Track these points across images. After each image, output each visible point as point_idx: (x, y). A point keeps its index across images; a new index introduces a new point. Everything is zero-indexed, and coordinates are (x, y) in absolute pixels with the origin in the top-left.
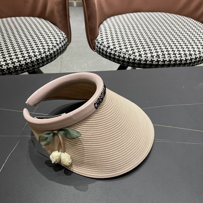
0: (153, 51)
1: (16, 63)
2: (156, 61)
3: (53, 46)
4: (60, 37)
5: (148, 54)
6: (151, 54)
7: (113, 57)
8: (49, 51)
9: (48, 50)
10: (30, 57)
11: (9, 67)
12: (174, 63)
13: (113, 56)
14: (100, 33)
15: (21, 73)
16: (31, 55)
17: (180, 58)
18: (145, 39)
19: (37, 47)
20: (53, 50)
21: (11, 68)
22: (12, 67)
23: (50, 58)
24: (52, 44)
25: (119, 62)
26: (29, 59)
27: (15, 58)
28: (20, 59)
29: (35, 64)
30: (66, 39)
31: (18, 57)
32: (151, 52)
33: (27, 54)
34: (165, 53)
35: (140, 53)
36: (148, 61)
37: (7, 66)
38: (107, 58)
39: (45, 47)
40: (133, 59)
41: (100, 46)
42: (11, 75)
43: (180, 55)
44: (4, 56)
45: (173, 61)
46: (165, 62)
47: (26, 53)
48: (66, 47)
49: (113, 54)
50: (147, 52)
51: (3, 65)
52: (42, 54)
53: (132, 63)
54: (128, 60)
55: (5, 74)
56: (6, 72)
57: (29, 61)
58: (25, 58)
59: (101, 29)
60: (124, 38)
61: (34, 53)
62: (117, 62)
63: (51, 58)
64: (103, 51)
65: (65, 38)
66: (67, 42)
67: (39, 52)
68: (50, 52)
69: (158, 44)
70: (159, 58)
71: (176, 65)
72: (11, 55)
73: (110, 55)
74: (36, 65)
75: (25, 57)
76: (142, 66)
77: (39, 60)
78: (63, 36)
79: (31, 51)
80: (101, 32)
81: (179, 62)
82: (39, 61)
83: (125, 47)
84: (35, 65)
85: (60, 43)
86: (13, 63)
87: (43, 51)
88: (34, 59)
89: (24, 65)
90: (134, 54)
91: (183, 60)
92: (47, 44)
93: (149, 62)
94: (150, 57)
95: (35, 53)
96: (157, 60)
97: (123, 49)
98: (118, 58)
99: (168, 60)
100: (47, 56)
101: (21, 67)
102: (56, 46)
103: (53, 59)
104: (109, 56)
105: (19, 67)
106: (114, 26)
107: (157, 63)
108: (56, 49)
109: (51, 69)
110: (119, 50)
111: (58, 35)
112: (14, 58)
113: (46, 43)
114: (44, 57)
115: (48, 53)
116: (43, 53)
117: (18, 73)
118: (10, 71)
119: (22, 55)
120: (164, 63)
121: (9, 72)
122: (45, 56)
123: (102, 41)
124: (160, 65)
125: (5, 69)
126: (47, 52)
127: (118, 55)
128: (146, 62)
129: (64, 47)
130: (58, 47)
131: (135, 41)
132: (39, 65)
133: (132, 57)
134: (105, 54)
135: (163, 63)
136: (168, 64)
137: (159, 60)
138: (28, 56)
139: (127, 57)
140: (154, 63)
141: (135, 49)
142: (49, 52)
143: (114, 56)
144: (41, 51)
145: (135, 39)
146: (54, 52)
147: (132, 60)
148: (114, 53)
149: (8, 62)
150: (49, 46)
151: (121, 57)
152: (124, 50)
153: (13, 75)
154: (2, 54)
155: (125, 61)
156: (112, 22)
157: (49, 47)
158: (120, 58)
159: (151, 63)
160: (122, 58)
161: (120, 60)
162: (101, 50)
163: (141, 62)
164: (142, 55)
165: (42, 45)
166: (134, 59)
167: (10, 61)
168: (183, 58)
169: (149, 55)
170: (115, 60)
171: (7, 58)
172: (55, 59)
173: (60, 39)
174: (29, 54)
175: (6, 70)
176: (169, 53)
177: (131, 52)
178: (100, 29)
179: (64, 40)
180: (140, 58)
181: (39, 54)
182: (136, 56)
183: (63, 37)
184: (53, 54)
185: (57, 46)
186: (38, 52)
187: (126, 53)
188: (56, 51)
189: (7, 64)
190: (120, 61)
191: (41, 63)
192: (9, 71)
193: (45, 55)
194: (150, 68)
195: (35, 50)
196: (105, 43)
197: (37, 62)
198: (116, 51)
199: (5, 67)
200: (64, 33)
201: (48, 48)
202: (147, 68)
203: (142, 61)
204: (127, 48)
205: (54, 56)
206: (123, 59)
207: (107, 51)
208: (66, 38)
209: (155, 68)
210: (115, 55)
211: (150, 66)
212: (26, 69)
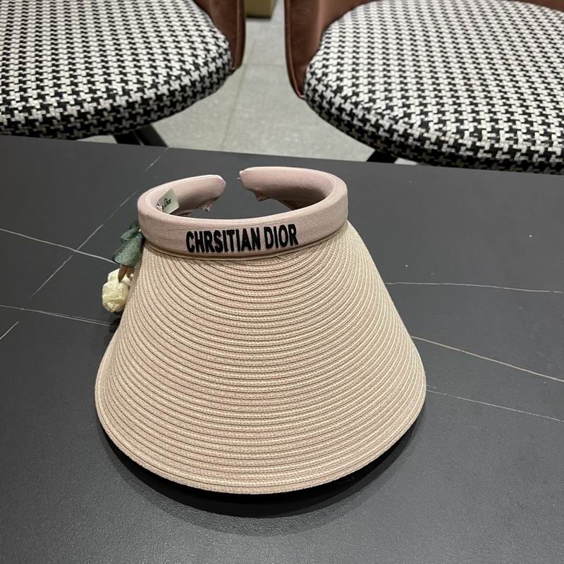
0: (468, 116)
1: (68, 107)
2: (469, 146)
3: (182, 69)
4: (207, 47)
5: (448, 123)
6: (458, 124)
7: (348, 121)
8: (167, 82)
9: (165, 81)
10: (111, 95)
11: (48, 115)
12: (523, 158)
13: (346, 118)
14: (323, 47)
15: (81, 135)
16: (116, 89)
17: (547, 146)
18: (452, 76)
19: (137, 69)
20: (181, 81)
21: (54, 118)
22: (58, 116)
23: (168, 103)
24: (181, 64)
25: (363, 136)
26: (106, 99)
27: (70, 92)
28: (83, 96)
29: (123, 115)
30: (226, 53)
31: (77, 89)
32: (461, 117)
33: (103, 85)
34: (501, 127)
35: (426, 119)
36: (445, 146)
37: (44, 112)
38: (332, 121)
39: (160, 70)
40: (401, 132)
41: (315, 85)
42: (52, 138)
43: (546, 138)
44: (42, 84)
45: (522, 155)
46: (496, 153)
47: (101, 83)
48: (222, 75)
49: (348, 112)
50: (448, 116)
51: (33, 107)
52: (146, 90)
53: (398, 144)
54: (388, 135)
55: (37, 135)
56: (39, 129)
57: (105, 104)
58: (96, 96)
59: (330, 34)
60: (388, 68)
61: (123, 84)
62: (356, 136)
63: (173, 104)
64: (322, 101)
65: (224, 52)
66: (228, 64)
67: (139, 82)
68: (170, 85)
69: (486, 97)
70: (480, 140)
71: (531, 168)
72: (59, 82)
73: (338, 113)
74: (127, 120)
75: (96, 93)
76: (427, 158)
77: (137, 106)
78: (218, 43)
79: (118, 78)
80: (327, 45)
81: (540, 160)
82: (134, 109)
83: (386, 96)
84: (123, 117)
85: (204, 63)
86: (62, 105)
87: (151, 82)
88: (121, 101)
89: (92, 116)
90: (406, 119)
91: (554, 153)
92: (166, 62)
93: (449, 146)
94: (453, 133)
95: (127, 84)
96: (472, 145)
97: (378, 101)
98: (361, 125)
99: (506, 150)
100: (159, 98)
101: (82, 120)
102: (190, 70)
103: (178, 107)
104: (338, 116)
105: (76, 118)
106: (370, 29)
107: (470, 153)
108: (190, 80)
109: (198, 136)
110: (366, 103)
111: (205, 40)
112: (65, 92)
113: (165, 59)
114: (151, 99)
115: (164, 90)
116: (148, 86)
117: (73, 136)
118: (52, 128)
119: (90, 85)
120: (494, 155)
121: (48, 129)
122: (153, 96)
123: (324, 69)
124: (479, 159)
125: (37, 120)
126: (162, 85)
127: (360, 117)
128: (440, 147)
129: (215, 76)
130: (195, 75)
131: (421, 81)
132: (135, 120)
133: (400, 127)
134: (326, 110)
135: (489, 156)
136: (506, 160)
137: (478, 144)
138: (104, 90)
139: (387, 126)
140: (462, 152)
141: (413, 104)
142: (167, 86)
143: (349, 119)
144: (145, 80)
145: (420, 75)
146: (183, 88)
147: (399, 136)
148: (352, 109)
149: (49, 100)
150: (171, 70)
151: (368, 125)
152: (381, 105)
153: (60, 139)
154: (37, 76)
155: (380, 137)
156: (368, 18)
157: (171, 73)
158: (365, 125)
159: (453, 151)
160: (371, 125)
161: (367, 132)
162: (316, 96)
163: (423, 144)
164: (431, 125)
165: (151, 62)
166: (406, 135)
167: (53, 99)
168: (557, 146)
169: (451, 127)
170: (351, 130)
171: (47, 90)
172: (183, 108)
173: (206, 52)
174: (110, 87)
175: (41, 123)
176: (514, 127)
177: (399, 112)
178: (327, 36)
179: (217, 56)
180: (423, 134)
181: (138, 88)
182: (411, 126)
183: (219, 46)
184: (180, 92)
185: (194, 71)
186: (134, 83)
187: (385, 113)
188: (189, 84)
189: (45, 107)
190: (366, 135)
191: (142, 116)
192: (48, 125)
193: (156, 93)
194: (448, 165)
195: (129, 77)
196: (332, 77)
197: (130, 110)
198: (356, 104)
199: (37, 115)
200: (222, 37)
201: (165, 74)
202: (440, 164)
203: (428, 142)
204: (391, 99)
205: (180, 99)
206: (374, 130)
207: (333, 100)
208: (226, 50)
209: (465, 167)
210: (354, 114)
211: (450, 161)
212: (95, 126)
